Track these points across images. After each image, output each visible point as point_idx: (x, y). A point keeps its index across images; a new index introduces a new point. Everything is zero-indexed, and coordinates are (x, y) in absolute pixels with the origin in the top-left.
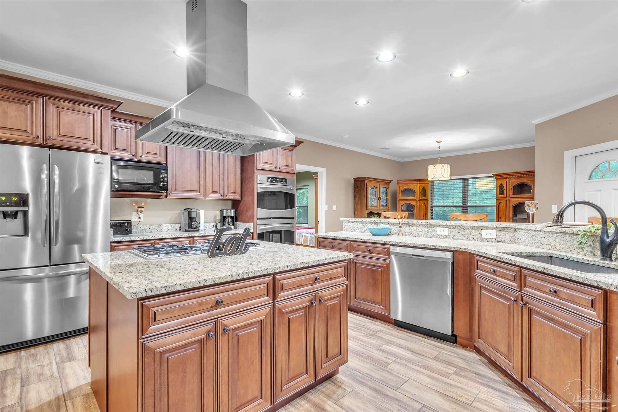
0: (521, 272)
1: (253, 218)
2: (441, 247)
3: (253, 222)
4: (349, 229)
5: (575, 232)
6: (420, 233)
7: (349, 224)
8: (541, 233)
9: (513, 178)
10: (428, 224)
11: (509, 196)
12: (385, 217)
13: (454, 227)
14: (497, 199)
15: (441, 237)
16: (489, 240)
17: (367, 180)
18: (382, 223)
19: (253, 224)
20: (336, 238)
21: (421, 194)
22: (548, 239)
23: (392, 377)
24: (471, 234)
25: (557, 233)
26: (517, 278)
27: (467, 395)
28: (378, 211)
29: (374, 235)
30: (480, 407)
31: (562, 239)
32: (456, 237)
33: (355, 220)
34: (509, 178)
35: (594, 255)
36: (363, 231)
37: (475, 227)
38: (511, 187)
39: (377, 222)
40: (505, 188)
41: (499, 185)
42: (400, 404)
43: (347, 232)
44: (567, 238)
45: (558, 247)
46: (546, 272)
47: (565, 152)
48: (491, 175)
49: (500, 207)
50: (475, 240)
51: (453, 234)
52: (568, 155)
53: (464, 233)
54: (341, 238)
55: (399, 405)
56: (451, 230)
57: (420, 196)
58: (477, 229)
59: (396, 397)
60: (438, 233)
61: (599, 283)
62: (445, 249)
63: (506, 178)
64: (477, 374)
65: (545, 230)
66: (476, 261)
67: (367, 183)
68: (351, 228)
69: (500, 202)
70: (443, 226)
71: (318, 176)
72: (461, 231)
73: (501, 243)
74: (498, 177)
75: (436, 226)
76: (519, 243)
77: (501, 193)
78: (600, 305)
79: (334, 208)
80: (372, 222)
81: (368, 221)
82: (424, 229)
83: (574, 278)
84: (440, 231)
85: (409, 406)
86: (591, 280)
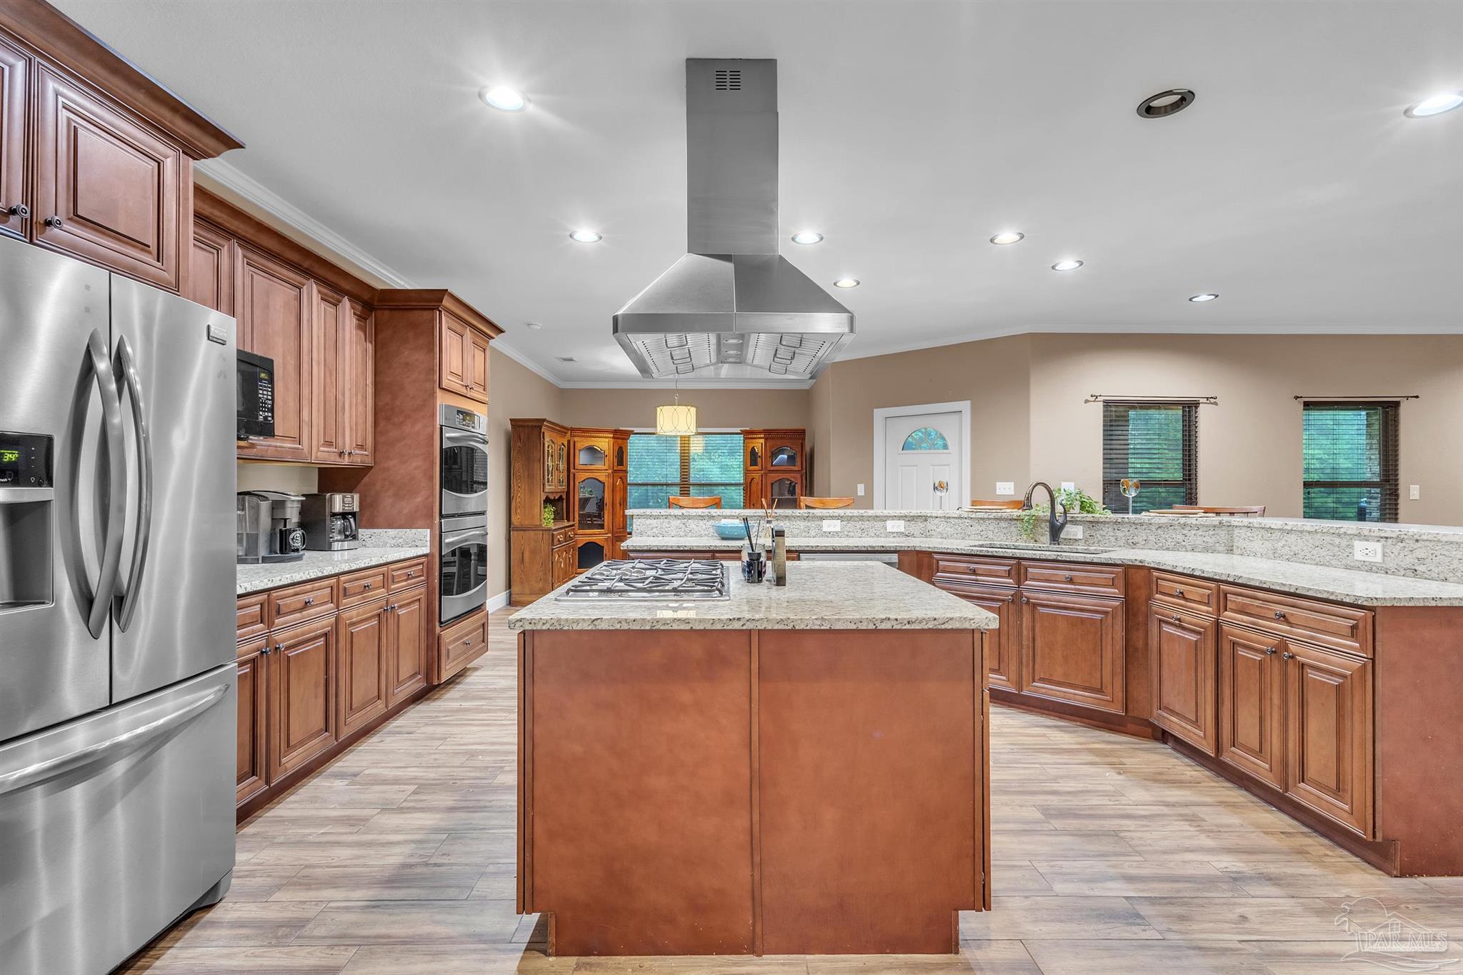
0: (1019, 564)
1: (431, 516)
2: (883, 547)
3: (430, 526)
4: (649, 533)
5: (1014, 517)
6: (796, 531)
7: (649, 521)
8: (967, 521)
10: (811, 515)
13: (849, 518)
15: (830, 536)
16: (895, 535)
18: (725, 517)
19: (428, 530)
22: (977, 527)
24: (872, 527)
25: (989, 519)
26: (1013, 573)
28: (555, 495)
31: (996, 526)
32: (852, 534)
33: (665, 514)
36: (682, 534)
37: (877, 516)
39: (714, 515)
44: (1003, 524)
45: (991, 536)
46: (1060, 559)
50: (878, 536)
51: (847, 529)
53: (863, 527)
56: (845, 523)
58: (881, 520)
60: (825, 529)
62: (889, 549)
65: (974, 516)
66: (935, 561)
68: (655, 530)
69: (753, 479)
70: (832, 517)
72: (859, 525)
73: (910, 538)
75: (822, 518)
76: (931, 536)
78: (1121, 582)
80: (702, 516)
81: (695, 514)
82: (802, 524)
83: (1095, 561)
84: (828, 525)
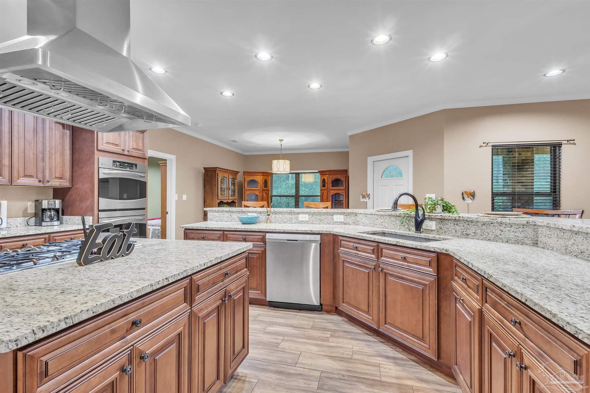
0: (378, 246)
1: (93, 210)
2: (312, 231)
3: (93, 215)
4: (215, 219)
5: (398, 215)
6: (285, 220)
7: (215, 214)
8: (375, 216)
9: (332, 174)
10: (292, 211)
11: (329, 188)
12: (245, 206)
13: (313, 214)
14: (321, 190)
15: (303, 223)
16: (339, 223)
17: (218, 170)
18: (250, 212)
19: (92, 217)
20: (207, 229)
21: (263, 185)
22: (380, 220)
23: (288, 356)
24: (325, 219)
25: (386, 215)
26: (375, 251)
27: (346, 351)
28: (228, 200)
29: (243, 224)
30: (358, 358)
31: (389, 220)
32: (314, 222)
33: (221, 210)
34: (329, 174)
35: (409, 230)
36: (230, 220)
37: (328, 213)
38: (330, 181)
39: (244, 211)
40: (326, 182)
41: (322, 179)
42: (303, 377)
43: (213, 222)
44: (393, 219)
45: (387, 226)
46: (399, 244)
47: (368, 158)
48: (317, 171)
49: (323, 196)
50: (329, 224)
51: (312, 219)
52: (370, 160)
53: (320, 218)
54: (214, 229)
55: (303, 379)
56: (311, 216)
57: (263, 187)
58: (330, 215)
59: (298, 372)
60: (300, 219)
61: (435, 249)
62: (315, 232)
63: (327, 174)
64: (346, 332)
65: (378, 213)
66: (339, 241)
67: (218, 173)
68: (217, 218)
69: (323, 193)
70: (304, 213)
71: (166, 163)
72: (318, 217)
73: (347, 225)
74: (322, 173)
75: (298, 213)
76: (359, 224)
77: (324, 186)
78: (434, 264)
79: (185, 197)
80: (239, 212)
81: (235, 210)
82: (288, 216)
83: (418, 247)
84: (302, 217)
85: (311, 376)
86: (430, 247)
